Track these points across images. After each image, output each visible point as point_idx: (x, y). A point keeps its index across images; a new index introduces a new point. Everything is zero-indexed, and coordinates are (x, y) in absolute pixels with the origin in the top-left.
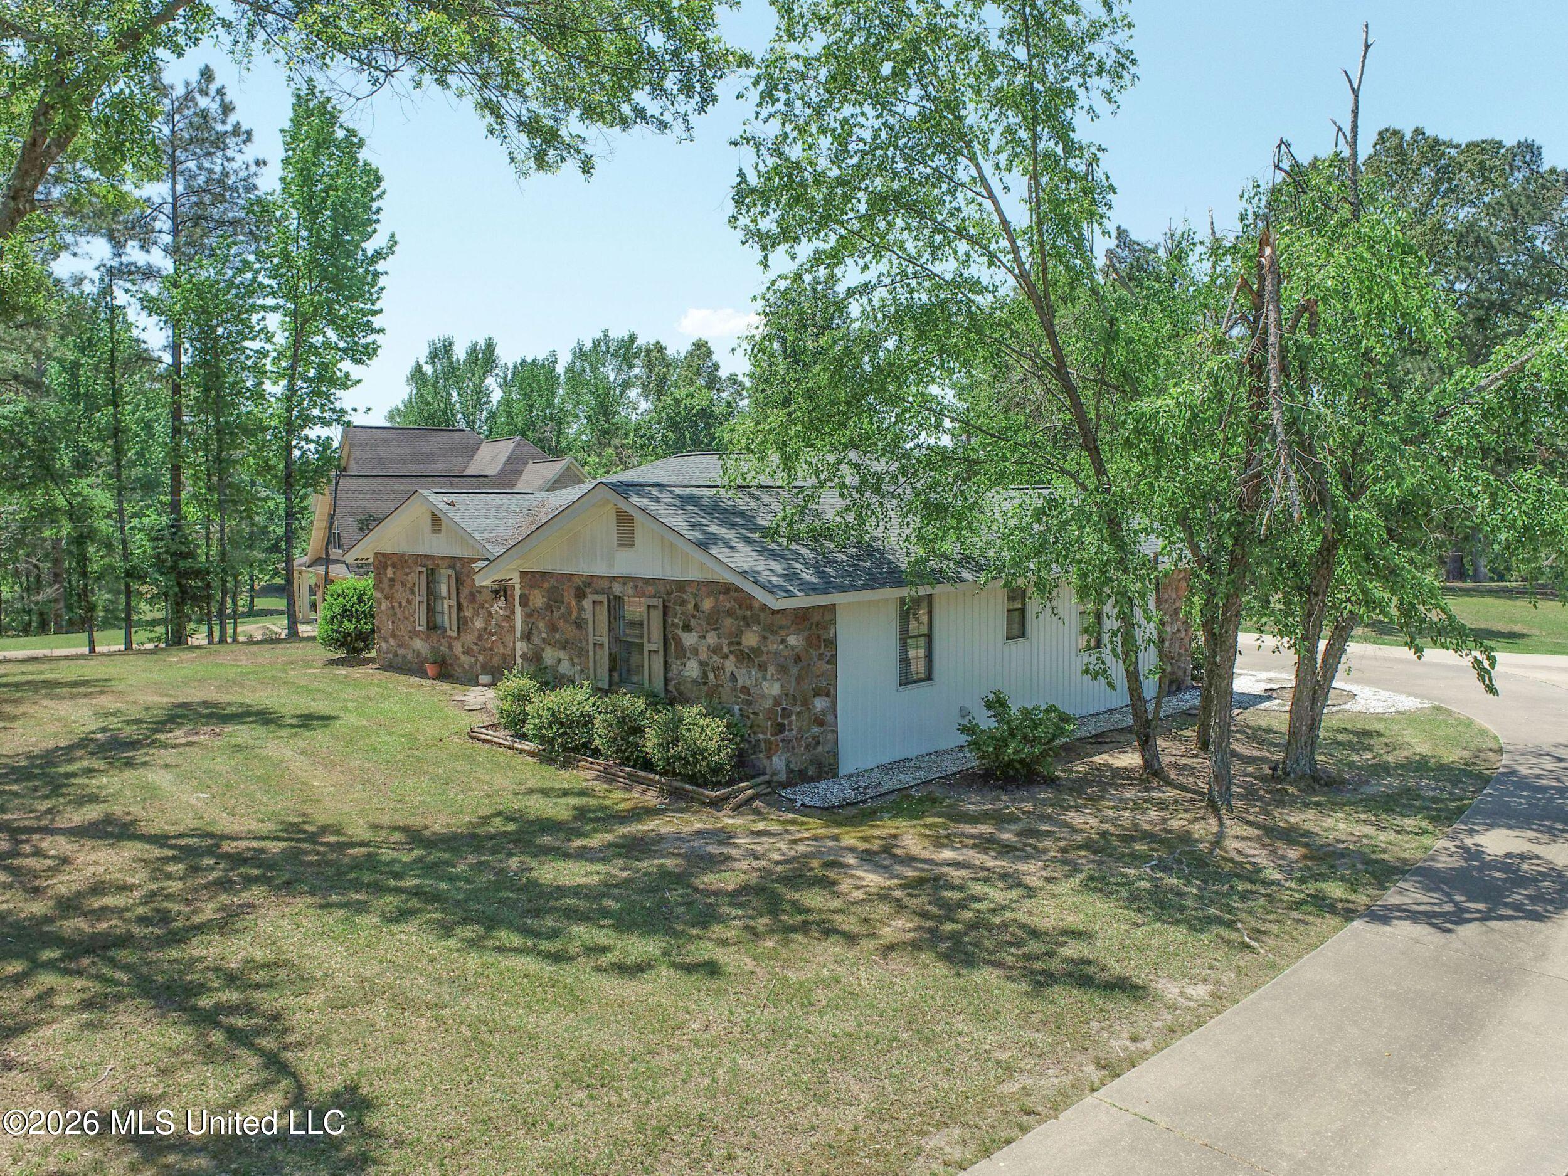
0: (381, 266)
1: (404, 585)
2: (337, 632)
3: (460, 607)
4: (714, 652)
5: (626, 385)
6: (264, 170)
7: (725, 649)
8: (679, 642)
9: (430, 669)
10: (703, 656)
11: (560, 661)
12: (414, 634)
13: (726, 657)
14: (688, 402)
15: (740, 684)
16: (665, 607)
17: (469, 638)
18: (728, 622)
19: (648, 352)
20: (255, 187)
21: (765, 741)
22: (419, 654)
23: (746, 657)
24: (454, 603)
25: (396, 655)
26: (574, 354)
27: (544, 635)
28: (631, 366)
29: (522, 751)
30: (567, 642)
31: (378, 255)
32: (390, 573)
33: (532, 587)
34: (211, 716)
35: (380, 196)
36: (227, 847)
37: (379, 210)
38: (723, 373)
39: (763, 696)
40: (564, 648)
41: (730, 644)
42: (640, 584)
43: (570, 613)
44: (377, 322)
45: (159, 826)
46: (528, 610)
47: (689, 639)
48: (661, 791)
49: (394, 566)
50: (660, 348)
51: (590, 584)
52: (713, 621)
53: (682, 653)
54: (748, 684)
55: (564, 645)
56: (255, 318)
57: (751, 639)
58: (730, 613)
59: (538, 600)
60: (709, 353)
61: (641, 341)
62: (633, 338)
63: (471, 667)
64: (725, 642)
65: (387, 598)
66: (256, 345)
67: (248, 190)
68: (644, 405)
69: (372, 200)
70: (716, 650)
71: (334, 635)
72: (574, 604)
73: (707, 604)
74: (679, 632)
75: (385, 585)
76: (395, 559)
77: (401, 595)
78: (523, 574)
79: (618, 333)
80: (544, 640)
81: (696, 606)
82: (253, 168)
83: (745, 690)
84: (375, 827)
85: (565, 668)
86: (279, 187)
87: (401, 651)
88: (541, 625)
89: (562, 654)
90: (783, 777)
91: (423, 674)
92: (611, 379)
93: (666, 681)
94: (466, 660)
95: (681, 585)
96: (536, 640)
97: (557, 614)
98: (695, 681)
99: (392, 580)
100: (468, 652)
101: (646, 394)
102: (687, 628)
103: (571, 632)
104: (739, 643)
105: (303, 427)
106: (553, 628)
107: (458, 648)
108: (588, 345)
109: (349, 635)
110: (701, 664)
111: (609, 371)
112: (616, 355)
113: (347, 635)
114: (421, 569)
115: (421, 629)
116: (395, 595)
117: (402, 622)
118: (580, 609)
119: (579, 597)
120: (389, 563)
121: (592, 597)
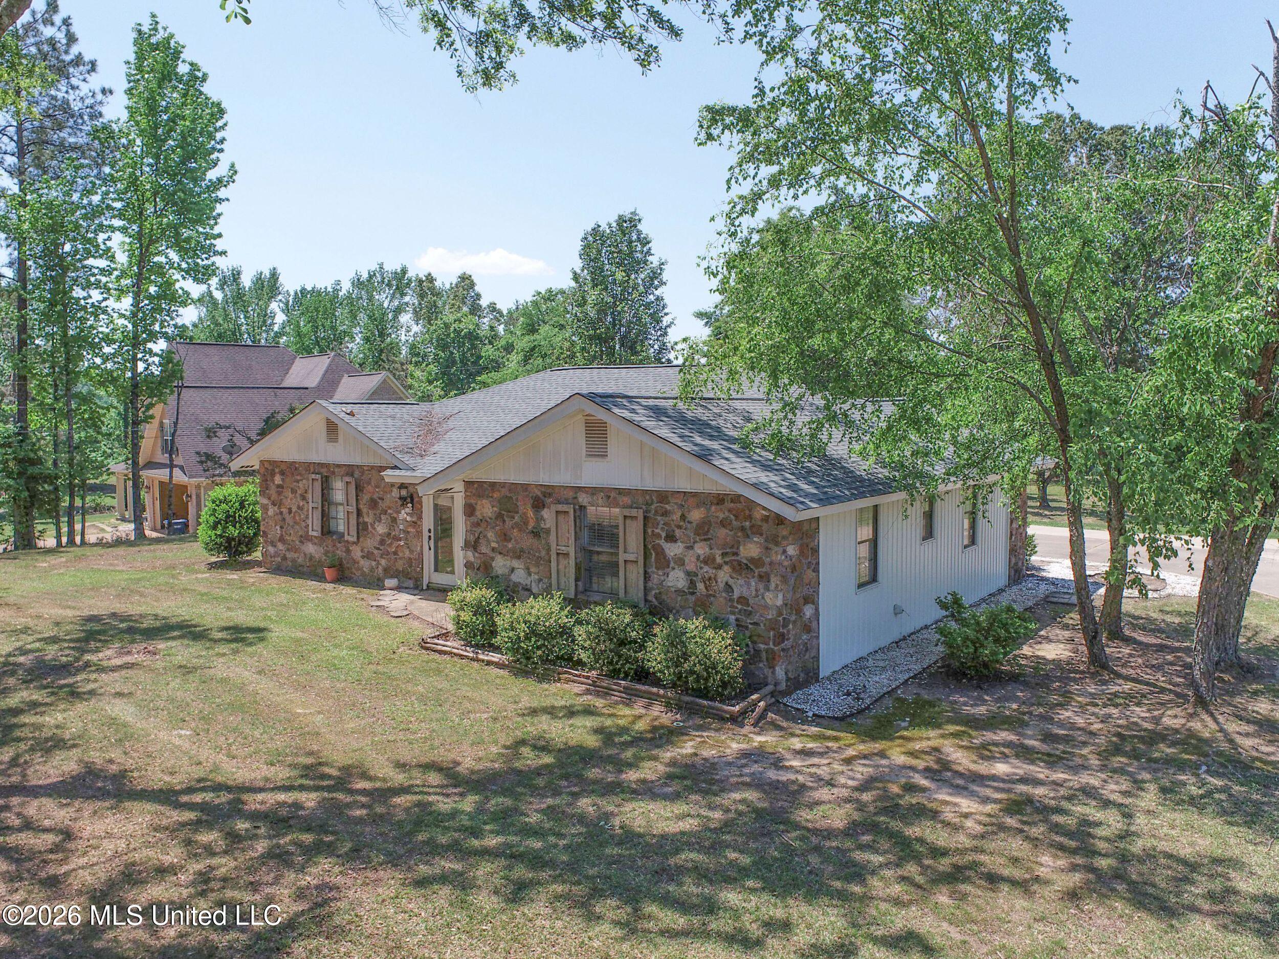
0: (222, 193)
1: (294, 491)
2: (221, 536)
3: (359, 513)
4: (705, 562)
5: (398, 311)
6: (110, 98)
7: (719, 560)
8: (661, 553)
9: (329, 573)
10: (691, 567)
11: (513, 570)
12: (306, 538)
13: (719, 567)
14: (456, 325)
15: (736, 595)
16: (645, 517)
17: (370, 543)
18: (722, 532)
19: (420, 282)
20: (101, 115)
21: (767, 651)
22: (311, 558)
23: (742, 568)
24: (352, 509)
25: (284, 558)
26: (353, 283)
27: (494, 545)
28: (403, 295)
29: (489, 663)
30: (522, 551)
31: (220, 183)
32: (278, 480)
33: (480, 496)
34: (131, 630)
35: (222, 128)
36: (255, 802)
37: (223, 141)
38: (484, 302)
39: (766, 607)
40: (519, 558)
41: (724, 555)
42: (613, 495)
43: (526, 523)
44: (219, 245)
45: (157, 779)
46: (474, 519)
47: (673, 550)
48: (668, 705)
49: (282, 473)
50: (430, 279)
51: (550, 495)
52: (703, 531)
53: (664, 563)
54: (746, 593)
55: (518, 555)
56: (101, 237)
57: (751, 550)
58: (723, 524)
59: (486, 509)
60: (472, 285)
61: (411, 274)
62: (404, 271)
63: (372, 569)
64: (718, 553)
65: (274, 504)
66: (102, 263)
67: (92, 117)
68: (416, 329)
69: (216, 130)
70: (708, 561)
71: (218, 540)
72: (531, 514)
73: (696, 515)
74: (662, 542)
75: (273, 491)
76: (283, 467)
77: (291, 501)
78: (468, 484)
79: (392, 266)
80: (493, 549)
81: (683, 517)
82: (99, 97)
83: (743, 600)
84: (401, 766)
85: (519, 576)
86: (124, 115)
87: (289, 555)
88: (490, 535)
89: (516, 563)
90: (783, 686)
91: (321, 578)
92: (386, 305)
93: (646, 590)
94: (365, 564)
95: (663, 496)
96: (484, 549)
97: (509, 523)
98: (679, 592)
99: (279, 486)
100: (368, 556)
101: (417, 318)
102: (671, 538)
103: (527, 542)
104: (736, 554)
105: (146, 341)
106: (505, 537)
107: (357, 552)
108: (365, 276)
109: (234, 539)
110: (688, 574)
111: (384, 298)
112: (389, 285)
113: (229, 540)
114: (314, 476)
115: (315, 534)
116: (284, 501)
117: (292, 527)
118: (539, 519)
119: (537, 507)
120: (277, 470)
121: (555, 507)
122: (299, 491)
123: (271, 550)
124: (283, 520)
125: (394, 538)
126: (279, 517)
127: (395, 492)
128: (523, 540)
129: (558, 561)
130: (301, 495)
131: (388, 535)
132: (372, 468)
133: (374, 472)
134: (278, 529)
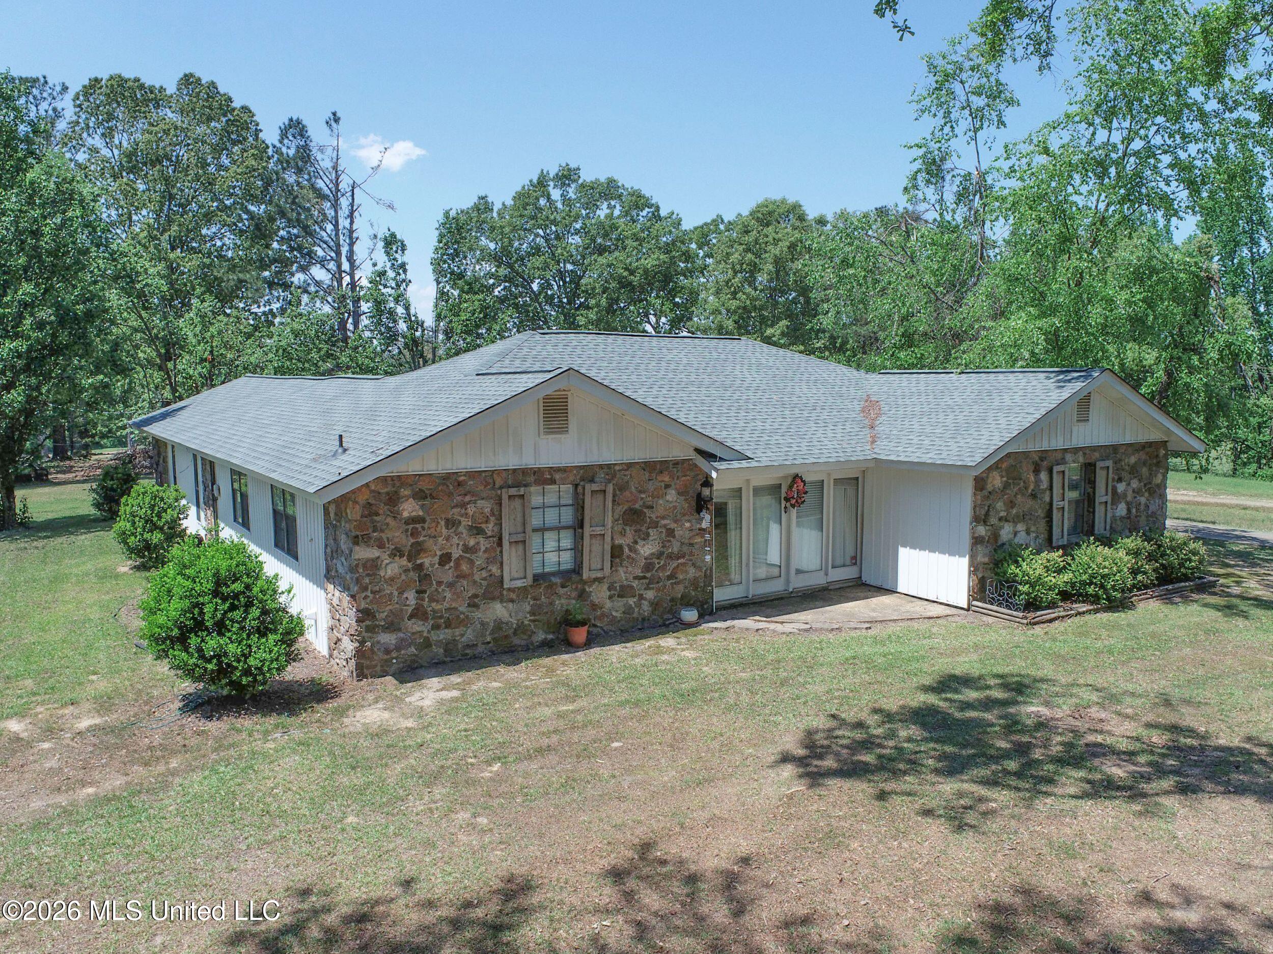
4: (1136, 493)
7: (1143, 489)
8: (1115, 491)
10: (1129, 498)
11: (1015, 534)
12: (484, 597)
13: (1143, 494)
18: (1144, 470)
24: (604, 530)
27: (1003, 514)
30: (1024, 514)
33: (991, 469)
40: (1021, 521)
42: (1087, 451)
43: (1027, 487)
46: (985, 493)
49: (420, 495)
51: (1046, 459)
52: (1135, 471)
53: (1117, 499)
55: (1021, 518)
58: (1144, 463)
59: (996, 480)
64: (1142, 485)
73: (1133, 459)
74: (1116, 484)
75: (393, 531)
76: (424, 485)
77: (447, 542)
80: (1000, 519)
81: (1126, 463)
85: (1021, 538)
89: (1019, 527)
94: (615, 606)
96: (993, 520)
97: (1014, 490)
98: (1122, 518)
99: (414, 520)
103: (1027, 505)
104: (1150, 483)
114: (513, 491)
115: (519, 584)
116: (430, 543)
117: (451, 585)
118: (1038, 482)
119: (1037, 471)
120: (405, 492)
121: (1056, 469)
122: (465, 522)
123: (388, 639)
124: (425, 578)
125: (670, 557)
126: (413, 575)
127: (671, 495)
128: (1024, 504)
129: (1056, 516)
130: (471, 528)
131: (659, 555)
132: (630, 465)
133: (634, 471)
134: (411, 596)
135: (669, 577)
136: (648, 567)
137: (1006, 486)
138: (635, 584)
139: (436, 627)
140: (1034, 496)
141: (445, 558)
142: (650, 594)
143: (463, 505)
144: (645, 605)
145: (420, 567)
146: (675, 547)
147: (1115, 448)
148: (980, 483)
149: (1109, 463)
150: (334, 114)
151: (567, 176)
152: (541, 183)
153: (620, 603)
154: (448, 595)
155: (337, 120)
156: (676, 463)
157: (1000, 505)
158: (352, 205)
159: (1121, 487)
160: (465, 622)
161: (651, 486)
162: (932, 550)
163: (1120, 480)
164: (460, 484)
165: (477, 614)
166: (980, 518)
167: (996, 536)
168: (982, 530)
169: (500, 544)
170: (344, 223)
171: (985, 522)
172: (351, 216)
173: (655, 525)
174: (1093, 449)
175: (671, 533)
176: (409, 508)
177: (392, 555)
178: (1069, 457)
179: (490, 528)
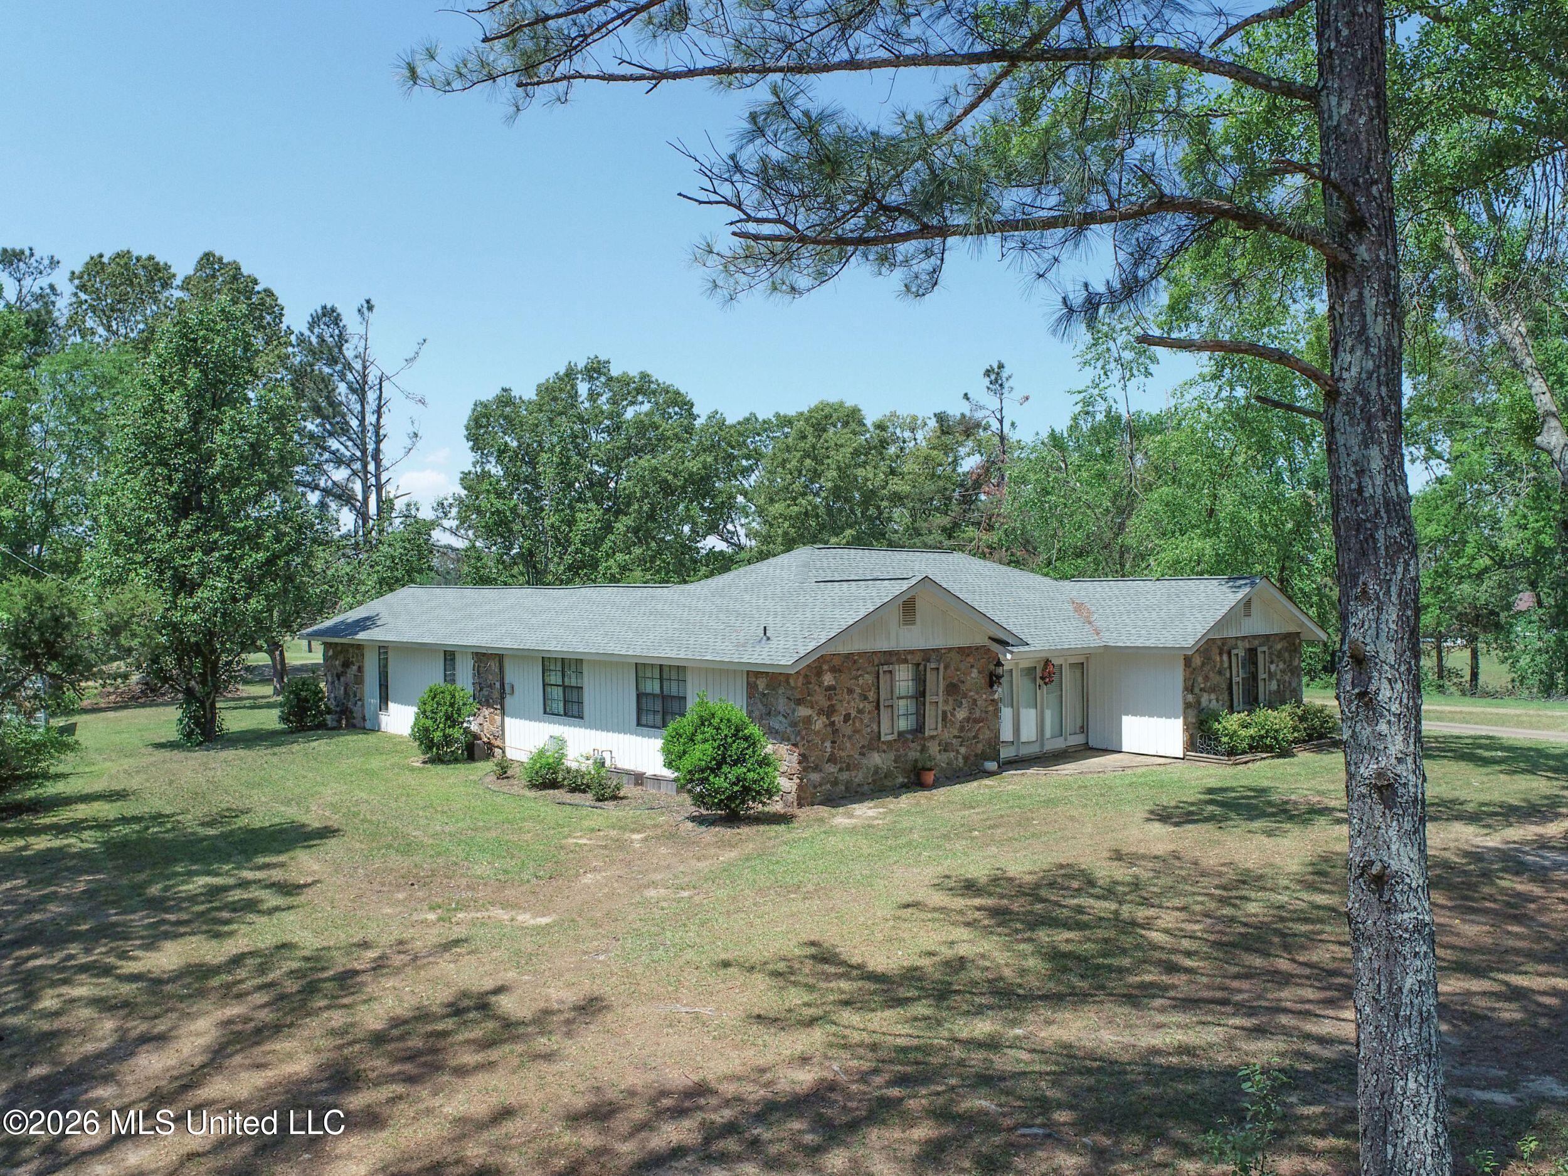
24: (938, 698)
49: (834, 670)
65: (821, 712)
75: (819, 696)
76: (836, 662)
77: (848, 705)
94: (943, 758)
96: (1197, 690)
106: (1206, 679)
114: (886, 668)
115: (890, 738)
116: (838, 707)
117: (850, 738)
118: (1222, 661)
119: (1221, 654)
120: (825, 667)
121: (1234, 652)
122: (858, 690)
123: (815, 777)
124: (835, 732)
125: (976, 721)
126: (829, 729)
127: (975, 673)
128: (1215, 679)
129: (1235, 687)
130: (860, 695)
131: (968, 719)
132: (950, 649)
133: (953, 654)
134: (828, 744)
135: (975, 737)
136: (962, 729)
137: (1203, 664)
138: (954, 741)
139: (841, 770)
140: (1220, 673)
141: (847, 718)
142: (963, 750)
143: (856, 678)
144: (961, 760)
145: (833, 724)
146: (977, 714)
147: (1268, 636)
148: (1188, 660)
149: (1265, 648)
150: (368, 302)
151: (596, 370)
152: (570, 374)
153: (945, 756)
154: (848, 745)
155: (370, 308)
156: (977, 648)
157: (1200, 679)
158: (380, 398)
159: (1273, 667)
160: (857, 767)
161: (962, 666)
162: (1151, 715)
163: (1272, 662)
164: (855, 662)
165: (865, 761)
166: (1189, 688)
167: (1199, 702)
168: (1190, 698)
169: (878, 707)
170: (371, 418)
171: (1192, 692)
172: (379, 412)
173: (965, 696)
174: (1255, 637)
175: (975, 701)
176: (828, 679)
177: (819, 714)
178: (1239, 643)
179: (871, 695)
